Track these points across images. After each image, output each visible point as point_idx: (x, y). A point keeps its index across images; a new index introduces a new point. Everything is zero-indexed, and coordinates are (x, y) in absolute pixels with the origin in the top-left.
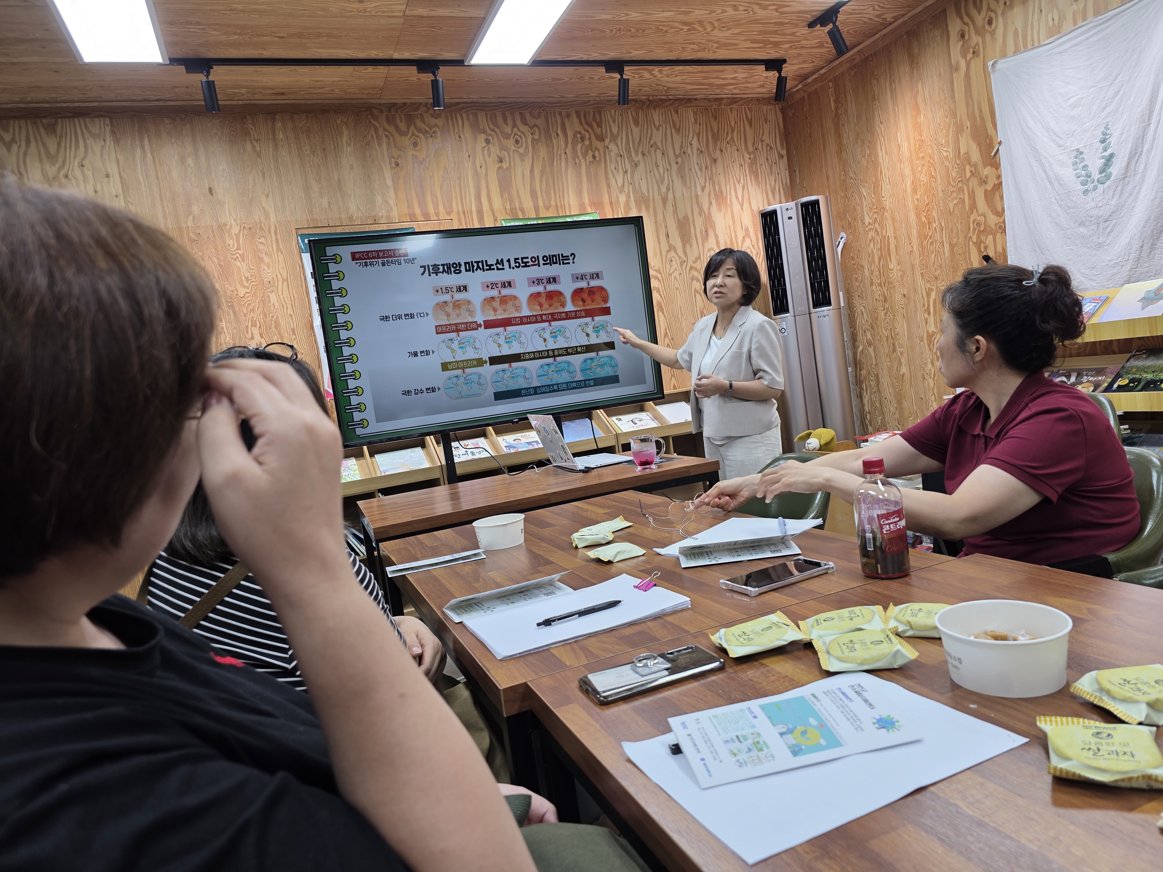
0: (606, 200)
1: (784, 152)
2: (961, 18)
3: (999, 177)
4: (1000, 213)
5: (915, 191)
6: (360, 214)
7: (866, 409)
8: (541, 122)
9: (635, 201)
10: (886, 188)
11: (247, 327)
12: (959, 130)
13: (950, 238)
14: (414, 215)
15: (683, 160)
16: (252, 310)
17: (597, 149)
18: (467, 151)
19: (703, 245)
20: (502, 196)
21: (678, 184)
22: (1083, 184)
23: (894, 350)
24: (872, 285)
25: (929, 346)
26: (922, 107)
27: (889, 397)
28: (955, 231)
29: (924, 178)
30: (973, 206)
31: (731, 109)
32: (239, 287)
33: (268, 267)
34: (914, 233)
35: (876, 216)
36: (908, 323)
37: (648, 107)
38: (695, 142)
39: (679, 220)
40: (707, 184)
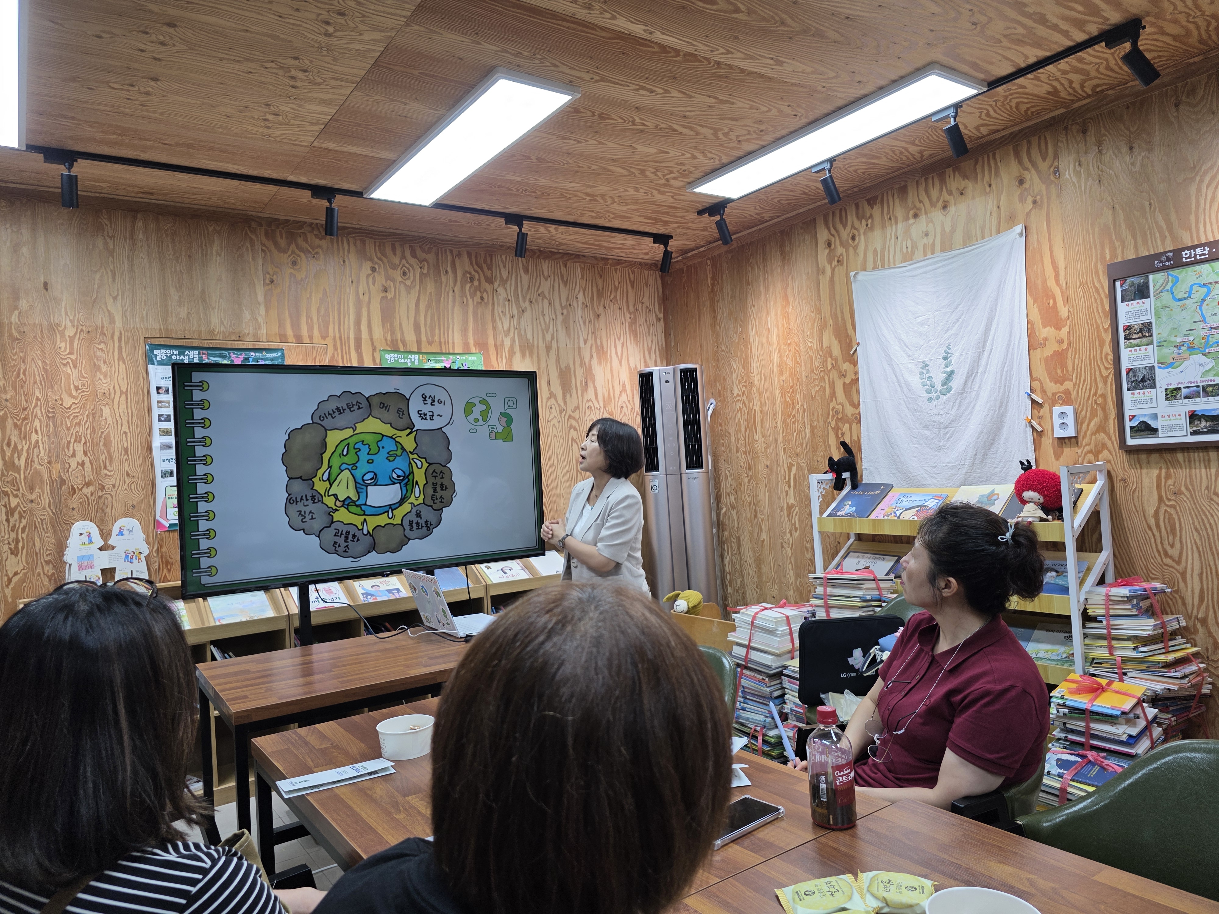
0: (491, 341)
1: (661, 316)
2: (829, 229)
3: (856, 373)
4: (857, 406)
5: (781, 373)
6: (222, 329)
7: (727, 569)
8: (431, 257)
9: (520, 346)
10: (755, 364)
11: (69, 442)
12: (823, 326)
13: (812, 421)
14: (285, 336)
15: (568, 312)
16: (78, 424)
17: (485, 290)
18: (351, 276)
19: (582, 396)
20: (383, 326)
21: (562, 334)
22: (929, 392)
23: (756, 516)
24: (737, 452)
25: (788, 516)
26: (791, 299)
27: (749, 561)
28: (816, 414)
29: (790, 363)
30: (833, 395)
31: (616, 270)
32: (65, 396)
33: (105, 376)
34: (779, 410)
35: (744, 389)
36: (770, 492)
37: (538, 257)
38: (581, 296)
39: (561, 369)
40: (590, 338)
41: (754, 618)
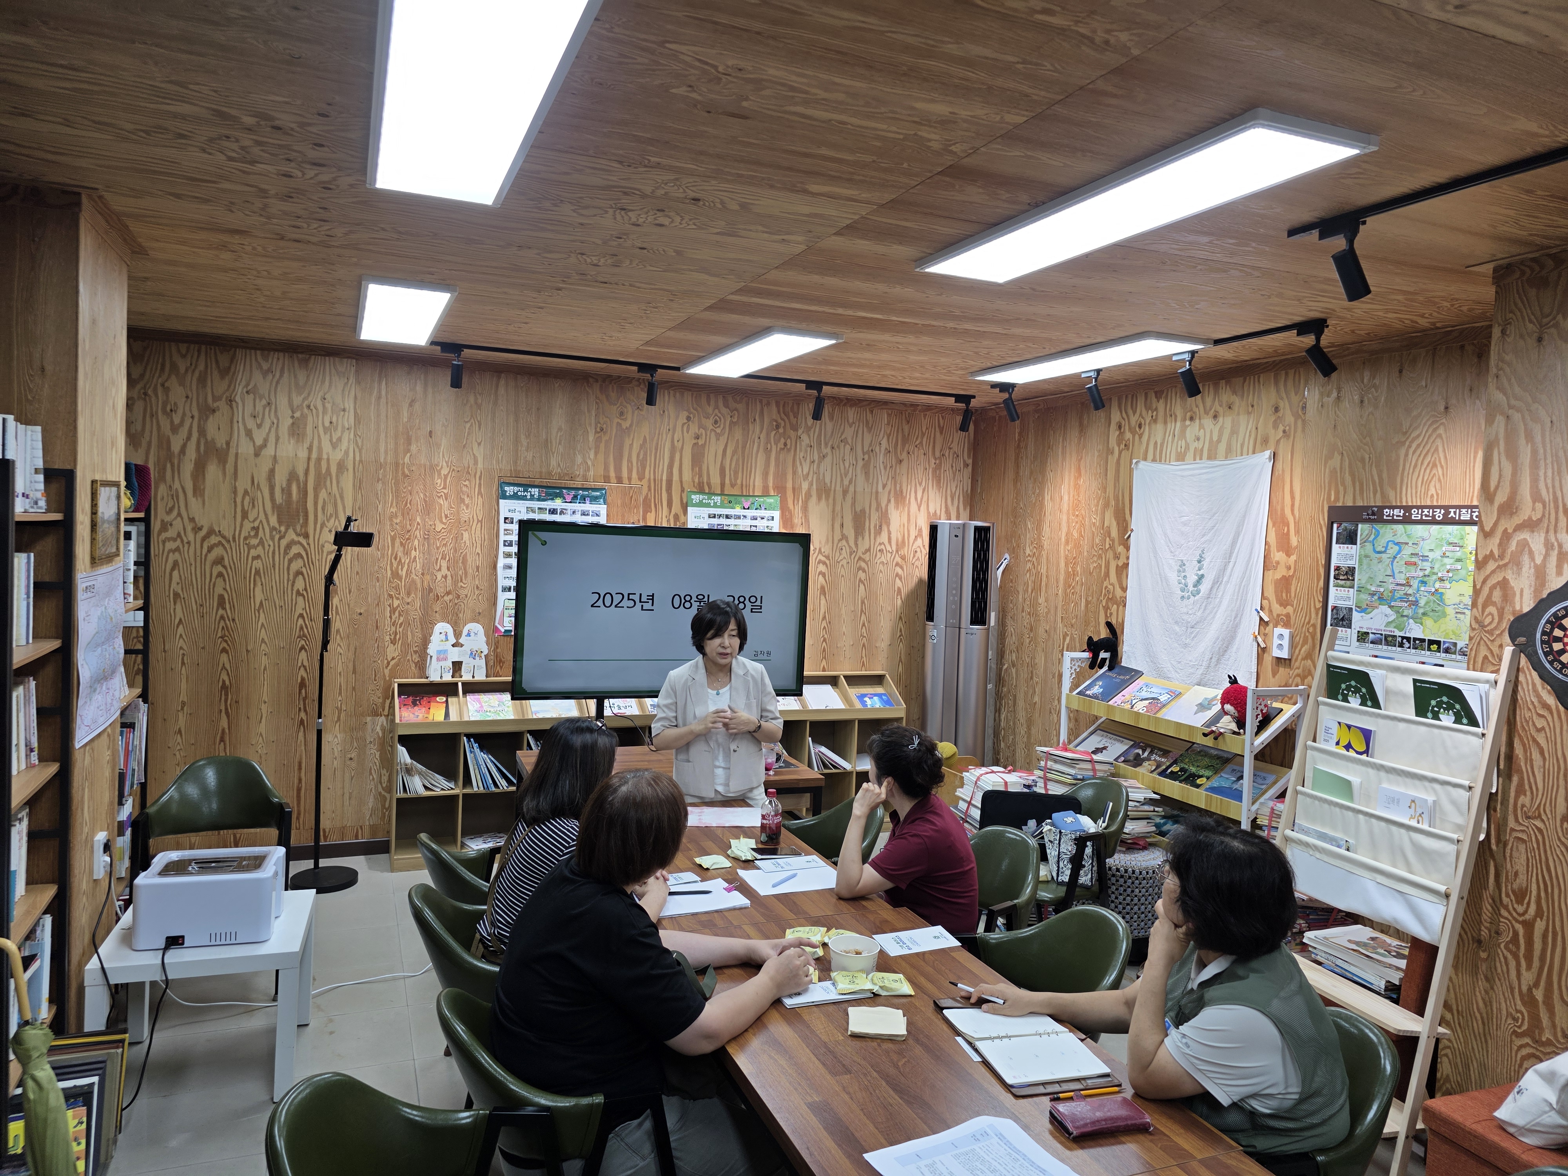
0: (789, 485)
1: (970, 461)
2: (1121, 412)
3: (1128, 558)
4: (1124, 589)
5: (1067, 543)
6: (559, 470)
8: (741, 407)
9: (817, 489)
10: (1046, 529)
11: (437, 559)
12: (1106, 505)
13: (1087, 596)
14: (609, 477)
15: (869, 458)
16: (445, 545)
17: (789, 437)
18: (669, 425)
19: (875, 539)
20: (693, 469)
21: (861, 479)
22: (1183, 590)
23: (1032, 678)
24: (1023, 611)
26: (1083, 472)
27: (1021, 720)
28: (1091, 590)
29: (1075, 534)
30: (1107, 574)
31: (925, 416)
32: (437, 522)
33: (467, 507)
34: (1062, 578)
35: (1035, 550)
36: (1045, 657)
37: (845, 405)
38: (884, 442)
39: (856, 512)
40: (889, 483)
41: (978, 779)
